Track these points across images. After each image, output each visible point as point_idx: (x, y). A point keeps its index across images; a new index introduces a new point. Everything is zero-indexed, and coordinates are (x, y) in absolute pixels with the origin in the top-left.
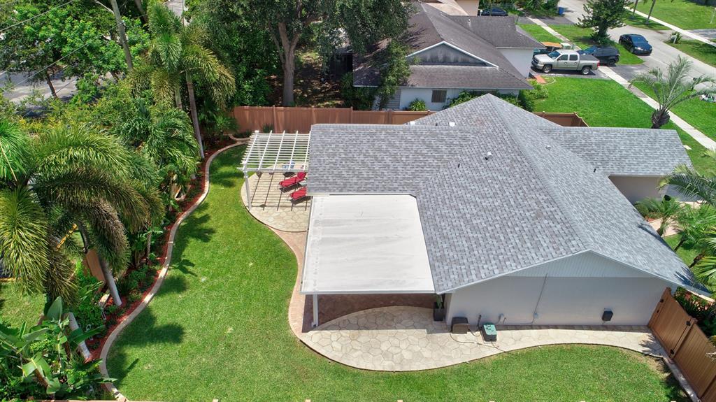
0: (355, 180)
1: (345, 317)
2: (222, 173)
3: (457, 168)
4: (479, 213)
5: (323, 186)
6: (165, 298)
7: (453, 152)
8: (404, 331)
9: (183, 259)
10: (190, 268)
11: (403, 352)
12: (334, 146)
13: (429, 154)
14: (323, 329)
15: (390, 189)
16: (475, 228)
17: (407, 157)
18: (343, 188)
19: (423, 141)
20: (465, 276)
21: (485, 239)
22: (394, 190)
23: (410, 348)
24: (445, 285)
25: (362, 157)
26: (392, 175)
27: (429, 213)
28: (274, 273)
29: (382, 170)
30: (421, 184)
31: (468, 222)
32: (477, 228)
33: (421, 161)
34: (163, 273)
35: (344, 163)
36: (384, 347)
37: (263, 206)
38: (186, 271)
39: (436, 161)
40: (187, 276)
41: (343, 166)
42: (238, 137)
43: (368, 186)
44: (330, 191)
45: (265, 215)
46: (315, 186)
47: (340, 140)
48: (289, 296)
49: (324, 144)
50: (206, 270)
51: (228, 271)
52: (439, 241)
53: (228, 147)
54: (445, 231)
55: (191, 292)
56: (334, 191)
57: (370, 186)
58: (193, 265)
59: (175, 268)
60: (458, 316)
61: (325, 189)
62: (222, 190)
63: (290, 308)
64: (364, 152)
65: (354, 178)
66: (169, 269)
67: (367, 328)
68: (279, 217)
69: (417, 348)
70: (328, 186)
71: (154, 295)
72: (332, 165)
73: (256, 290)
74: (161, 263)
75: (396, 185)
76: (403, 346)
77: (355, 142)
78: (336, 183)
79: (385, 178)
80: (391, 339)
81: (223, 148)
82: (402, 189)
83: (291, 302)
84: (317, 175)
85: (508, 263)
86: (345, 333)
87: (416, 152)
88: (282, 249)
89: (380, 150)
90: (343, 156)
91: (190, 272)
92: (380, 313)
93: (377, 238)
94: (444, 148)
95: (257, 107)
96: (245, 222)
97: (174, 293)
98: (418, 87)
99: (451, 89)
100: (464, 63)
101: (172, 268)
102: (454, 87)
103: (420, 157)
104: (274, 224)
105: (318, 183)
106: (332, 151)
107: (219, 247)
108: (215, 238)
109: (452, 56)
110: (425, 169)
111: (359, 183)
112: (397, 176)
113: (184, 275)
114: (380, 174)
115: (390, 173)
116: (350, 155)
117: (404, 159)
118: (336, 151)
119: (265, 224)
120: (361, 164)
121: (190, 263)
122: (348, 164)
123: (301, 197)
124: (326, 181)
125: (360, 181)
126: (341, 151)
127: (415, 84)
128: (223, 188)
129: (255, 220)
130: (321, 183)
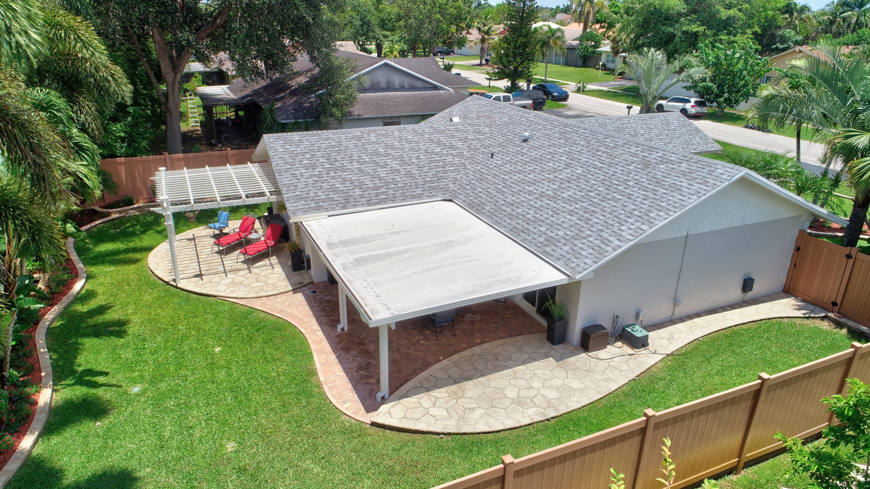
1: (424, 374)
2: (101, 252)
3: (492, 160)
4: (562, 186)
5: (313, 205)
6: (66, 435)
7: (472, 147)
8: (523, 367)
9: (80, 369)
10: (101, 379)
11: (542, 391)
12: (308, 156)
13: (445, 153)
14: (400, 399)
15: (413, 197)
16: (569, 201)
17: (418, 158)
18: (345, 203)
19: (429, 139)
20: (602, 246)
21: (594, 204)
22: (420, 196)
23: (547, 384)
24: (583, 265)
25: (356, 165)
26: (408, 180)
27: (487, 208)
28: (267, 351)
29: (391, 176)
30: (451, 185)
31: (555, 198)
32: (573, 200)
33: (438, 161)
34: (44, 397)
35: (332, 174)
36: (511, 393)
37: (200, 276)
38: (95, 385)
39: (457, 159)
40: (100, 392)
41: (333, 178)
42: (111, 208)
43: (381, 197)
44: (327, 210)
45: (208, 285)
46: (300, 207)
47: (315, 148)
48: (313, 373)
49: (294, 156)
50: (136, 374)
51: (180, 366)
52: (531, 227)
53: (98, 222)
54: (529, 216)
55: (119, 414)
56: (334, 210)
57: (384, 197)
58: (106, 374)
59: (69, 385)
60: (588, 325)
61: (318, 209)
62: (111, 271)
63: (326, 388)
64: (357, 158)
65: (356, 190)
66: (54, 391)
67: (469, 379)
68: (233, 283)
69: (557, 382)
70: (321, 204)
71: (40, 436)
72: (316, 179)
73: (248, 380)
74: (38, 382)
75: (419, 191)
76: (536, 384)
77: (337, 149)
78: (332, 199)
79: (400, 185)
80: (513, 382)
81: (88, 224)
82: (429, 194)
83: (322, 379)
84: (297, 193)
85: (652, 215)
86: (440, 393)
87: (426, 151)
88: (261, 321)
89: (378, 155)
90: (327, 166)
91: (102, 385)
92: (473, 355)
93: (437, 245)
94: (459, 144)
95: (138, 158)
96: (176, 300)
97: (80, 422)
98: (366, 116)
99: (407, 116)
100: (412, 88)
101: (59, 387)
102: (410, 114)
103: (434, 156)
104: (232, 292)
105: (304, 203)
106: (308, 162)
107: (144, 340)
108: (132, 329)
109: (397, 80)
110: (447, 168)
111: (365, 196)
112: (416, 181)
113: (93, 391)
114: (391, 180)
115: (404, 179)
116: (338, 164)
117: (415, 160)
118: (315, 161)
119: (215, 296)
120: (357, 172)
121: (97, 372)
122: (339, 174)
123: (259, 251)
124: (316, 198)
125: (367, 193)
126: (322, 160)
127: (361, 113)
128: (112, 268)
129: (194, 295)
130: (309, 202)
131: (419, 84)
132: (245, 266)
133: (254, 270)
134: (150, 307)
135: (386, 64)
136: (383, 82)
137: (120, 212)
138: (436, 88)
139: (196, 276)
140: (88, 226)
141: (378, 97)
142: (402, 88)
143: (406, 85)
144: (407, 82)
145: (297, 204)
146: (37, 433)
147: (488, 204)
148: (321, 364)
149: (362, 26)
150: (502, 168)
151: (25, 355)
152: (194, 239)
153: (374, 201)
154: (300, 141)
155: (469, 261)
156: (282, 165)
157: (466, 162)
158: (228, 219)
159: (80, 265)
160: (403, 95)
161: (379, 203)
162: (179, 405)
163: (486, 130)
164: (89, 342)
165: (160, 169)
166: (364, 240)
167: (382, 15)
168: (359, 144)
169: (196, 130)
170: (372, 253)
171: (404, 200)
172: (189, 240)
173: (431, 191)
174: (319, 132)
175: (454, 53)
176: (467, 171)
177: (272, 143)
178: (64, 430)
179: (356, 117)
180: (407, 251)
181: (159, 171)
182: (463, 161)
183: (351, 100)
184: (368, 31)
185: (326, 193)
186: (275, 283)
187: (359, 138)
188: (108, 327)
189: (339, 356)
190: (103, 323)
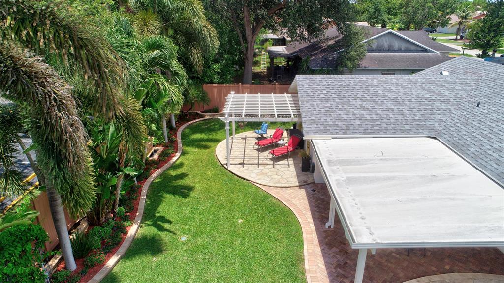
0: (358, 122)
2: (194, 138)
3: (477, 108)
5: (322, 128)
6: (135, 262)
7: (459, 96)
9: (157, 215)
10: (166, 226)
12: (325, 92)
13: (434, 98)
15: (402, 131)
17: (410, 101)
18: (346, 130)
19: (421, 87)
22: (408, 131)
25: (359, 102)
26: (400, 118)
27: (472, 150)
28: (272, 231)
29: (385, 113)
30: (436, 125)
33: (427, 105)
34: (133, 230)
35: (340, 107)
37: (242, 164)
38: (161, 229)
39: (444, 105)
40: (163, 235)
41: (340, 110)
42: (206, 113)
43: (375, 128)
44: (332, 133)
45: (245, 172)
46: (312, 129)
47: (331, 87)
48: (301, 259)
49: (314, 91)
50: (187, 227)
51: (214, 228)
53: (198, 120)
55: (169, 255)
56: (337, 133)
57: (378, 128)
58: (170, 222)
59: (149, 225)
61: (326, 132)
62: (195, 152)
63: (308, 276)
64: (360, 96)
65: (357, 121)
66: (140, 226)
70: (328, 128)
71: (121, 258)
72: (328, 109)
74: (132, 219)
75: (407, 127)
77: (347, 89)
78: (337, 126)
79: (392, 121)
82: (416, 131)
84: (312, 118)
87: (418, 96)
88: (274, 205)
89: (377, 95)
90: (337, 100)
93: (422, 177)
94: (447, 93)
95: (225, 85)
96: (225, 178)
97: (146, 255)
98: (370, 68)
99: (401, 70)
100: (407, 50)
101: (144, 225)
102: (403, 68)
103: (424, 100)
104: (259, 179)
105: (316, 126)
106: (324, 96)
107: (199, 203)
108: (193, 194)
109: (396, 44)
110: (435, 111)
111: (364, 126)
112: (406, 118)
113: (160, 233)
114: (385, 116)
115: (396, 116)
116: (345, 100)
117: (407, 102)
118: (328, 96)
119: (248, 181)
120: (359, 107)
121: (166, 219)
122: (345, 107)
123: (282, 154)
124: (325, 123)
125: (364, 124)
126: (334, 96)
127: (367, 66)
128: (196, 150)
129: (236, 177)
130: (319, 126)
131: (413, 48)
132: (272, 162)
133: (277, 166)
134: (209, 180)
135: (390, 33)
136: (386, 46)
137: (210, 116)
138: (426, 51)
139: (240, 164)
140: (192, 122)
141: (380, 55)
142: (400, 50)
143: (403, 48)
144: (404, 45)
145: (310, 126)
146: (119, 256)
147: (473, 146)
148: (309, 253)
149: (374, 12)
150: (487, 116)
151: (133, 199)
152: (245, 138)
153: (369, 131)
154: (321, 81)
155: (453, 199)
156: (305, 97)
157: (452, 108)
158: (268, 128)
159: (180, 145)
160: (400, 55)
161: (373, 133)
162: (204, 259)
163: (473, 83)
164: (169, 197)
165: (231, 92)
166: (358, 162)
167: (389, 5)
168: (364, 86)
169: (264, 72)
170: (362, 175)
171: (394, 133)
172: (243, 138)
173: (419, 128)
174: (335, 76)
175: (436, 31)
176: (452, 115)
177: (300, 81)
178: (135, 257)
179: (363, 68)
180: (393, 178)
181: (230, 94)
182: (450, 107)
183: (361, 56)
184: (378, 15)
185: (333, 121)
186: (288, 178)
187: (364, 82)
188: (182, 189)
189: (323, 249)
190: (180, 186)
